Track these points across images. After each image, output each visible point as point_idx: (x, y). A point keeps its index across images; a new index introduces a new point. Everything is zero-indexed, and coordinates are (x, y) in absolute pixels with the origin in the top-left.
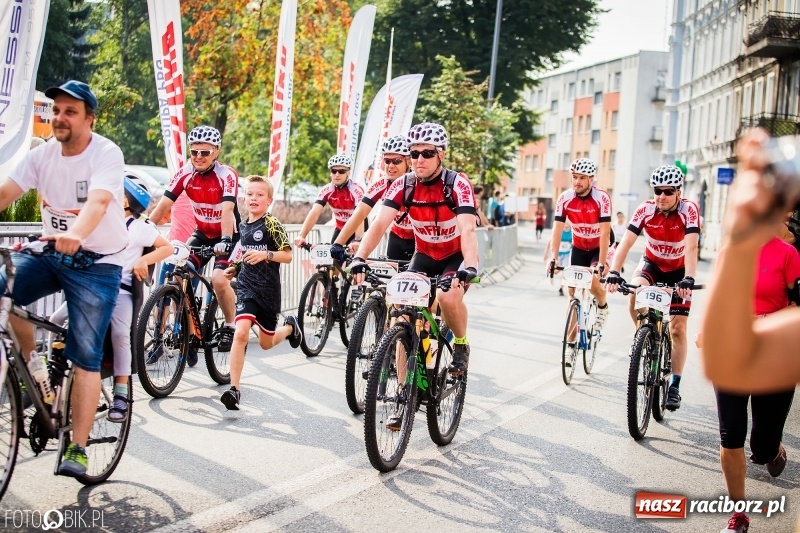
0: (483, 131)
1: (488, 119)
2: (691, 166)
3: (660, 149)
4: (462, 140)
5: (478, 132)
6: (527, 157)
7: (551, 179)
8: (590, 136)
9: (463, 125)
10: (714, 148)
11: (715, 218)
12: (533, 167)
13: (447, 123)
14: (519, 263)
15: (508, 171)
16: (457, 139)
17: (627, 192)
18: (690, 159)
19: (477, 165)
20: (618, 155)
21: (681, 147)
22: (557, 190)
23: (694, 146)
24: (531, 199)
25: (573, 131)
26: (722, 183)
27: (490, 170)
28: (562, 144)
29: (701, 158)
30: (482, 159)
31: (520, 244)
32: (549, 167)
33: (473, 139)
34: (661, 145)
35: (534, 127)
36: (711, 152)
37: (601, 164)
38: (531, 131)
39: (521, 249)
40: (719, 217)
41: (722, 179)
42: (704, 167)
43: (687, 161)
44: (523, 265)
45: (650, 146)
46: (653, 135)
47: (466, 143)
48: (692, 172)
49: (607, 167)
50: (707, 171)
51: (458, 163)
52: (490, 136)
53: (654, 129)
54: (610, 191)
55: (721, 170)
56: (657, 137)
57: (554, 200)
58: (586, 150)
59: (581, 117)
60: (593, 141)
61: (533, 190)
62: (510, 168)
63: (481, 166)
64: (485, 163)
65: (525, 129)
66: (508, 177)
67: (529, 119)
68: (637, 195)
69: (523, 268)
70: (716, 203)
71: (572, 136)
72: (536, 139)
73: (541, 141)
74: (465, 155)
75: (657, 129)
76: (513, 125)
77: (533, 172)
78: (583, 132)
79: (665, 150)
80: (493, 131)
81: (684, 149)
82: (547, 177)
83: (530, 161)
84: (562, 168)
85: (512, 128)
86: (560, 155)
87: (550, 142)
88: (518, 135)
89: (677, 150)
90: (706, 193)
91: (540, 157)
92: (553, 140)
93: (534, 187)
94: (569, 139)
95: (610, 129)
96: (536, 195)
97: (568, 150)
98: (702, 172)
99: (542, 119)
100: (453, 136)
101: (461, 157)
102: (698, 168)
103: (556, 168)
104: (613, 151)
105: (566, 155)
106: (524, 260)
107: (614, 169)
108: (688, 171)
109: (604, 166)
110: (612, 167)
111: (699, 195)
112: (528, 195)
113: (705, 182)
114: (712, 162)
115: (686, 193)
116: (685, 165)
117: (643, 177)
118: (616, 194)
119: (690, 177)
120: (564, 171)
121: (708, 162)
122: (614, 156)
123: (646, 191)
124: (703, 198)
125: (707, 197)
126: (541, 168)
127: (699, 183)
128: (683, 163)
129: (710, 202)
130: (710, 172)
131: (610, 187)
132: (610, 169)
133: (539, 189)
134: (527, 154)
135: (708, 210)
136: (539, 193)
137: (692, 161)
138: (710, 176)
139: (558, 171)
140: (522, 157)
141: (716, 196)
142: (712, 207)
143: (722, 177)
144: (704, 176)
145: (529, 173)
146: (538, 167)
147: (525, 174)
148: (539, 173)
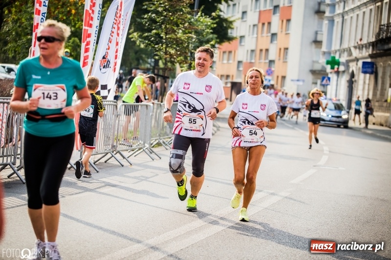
0: (190, 33)
1: (194, 24)
2: (343, 59)
3: (321, 48)
4: (174, 39)
5: (187, 34)
6: (224, 52)
7: (241, 69)
8: (269, 38)
9: (175, 28)
10: (360, 47)
12: (228, 60)
13: (163, 26)
16: (170, 38)
17: (297, 78)
18: (342, 55)
19: (186, 58)
20: (290, 51)
21: (336, 46)
23: (345, 45)
24: (226, 83)
25: (257, 34)
26: (365, 72)
28: (250, 43)
29: (350, 54)
30: (189, 54)
32: (240, 60)
33: (182, 38)
34: (322, 44)
35: (229, 31)
36: (358, 50)
37: (278, 58)
38: (226, 33)
40: (363, 97)
41: (365, 70)
42: (352, 61)
43: (340, 57)
44: (218, 130)
45: (314, 46)
46: (316, 37)
47: (177, 41)
48: (343, 64)
49: (282, 60)
50: (354, 63)
51: (171, 56)
52: (195, 37)
53: (316, 33)
54: (284, 78)
55: (364, 63)
56: (319, 39)
57: (243, 84)
58: (267, 48)
59: (263, 24)
60: (272, 42)
61: (228, 76)
63: (189, 58)
65: (222, 31)
67: (225, 25)
68: (303, 81)
69: (218, 133)
70: (360, 87)
71: (257, 37)
72: (230, 39)
73: (234, 41)
74: (176, 50)
75: (319, 32)
76: (212, 29)
77: (228, 63)
78: (265, 34)
79: (324, 48)
80: (197, 33)
81: (338, 47)
82: (238, 67)
83: (226, 56)
84: (249, 61)
85: (211, 31)
86: (248, 51)
87: (241, 42)
88: (215, 36)
89: (333, 49)
90: (353, 80)
91: (233, 52)
92: (243, 40)
93: (228, 74)
94: (254, 40)
95: (284, 32)
96: (230, 80)
97: (253, 48)
98: (351, 64)
99: (235, 25)
100: (167, 36)
101: (173, 52)
102: (348, 62)
103: (244, 61)
104: (286, 49)
105: (252, 51)
106: (219, 127)
107: (286, 62)
108: (341, 64)
109: (279, 59)
110: (285, 60)
111: (348, 81)
112: (224, 80)
113: (353, 72)
114: (358, 57)
115: (339, 79)
116: (338, 60)
117: (308, 68)
118: (288, 80)
119: (342, 68)
120: (251, 63)
121: (356, 57)
122: (287, 52)
123: (310, 78)
124: (351, 84)
125: (354, 83)
126: (234, 60)
127: (348, 72)
128: (337, 58)
129: (356, 86)
130: (357, 64)
131: (284, 75)
132: (284, 62)
133: (233, 76)
134: (224, 50)
135: (355, 92)
136: (232, 79)
137: (343, 57)
138: (356, 68)
139: (246, 63)
140: (220, 53)
141: (361, 82)
142: (357, 90)
143: (365, 68)
144: (352, 67)
145: (225, 64)
146: (232, 60)
147: (222, 65)
148: (232, 64)
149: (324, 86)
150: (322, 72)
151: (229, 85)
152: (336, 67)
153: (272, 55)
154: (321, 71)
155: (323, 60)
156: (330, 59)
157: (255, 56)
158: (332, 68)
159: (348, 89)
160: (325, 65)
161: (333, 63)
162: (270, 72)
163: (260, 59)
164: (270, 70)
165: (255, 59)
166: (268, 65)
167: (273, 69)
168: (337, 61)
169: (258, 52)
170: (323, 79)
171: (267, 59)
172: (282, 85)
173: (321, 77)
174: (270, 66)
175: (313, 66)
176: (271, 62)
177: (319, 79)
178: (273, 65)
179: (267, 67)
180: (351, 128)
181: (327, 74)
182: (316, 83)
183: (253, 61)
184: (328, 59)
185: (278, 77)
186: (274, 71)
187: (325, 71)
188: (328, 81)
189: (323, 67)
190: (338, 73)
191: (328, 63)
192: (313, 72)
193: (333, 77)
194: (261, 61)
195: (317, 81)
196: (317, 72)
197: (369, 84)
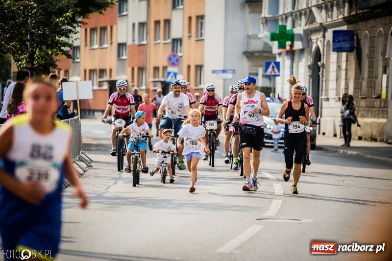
2: (299, 30)
3: (260, 11)
6: (93, 30)
7: (124, 57)
8: (170, 0)
10: (328, 6)
11: (332, 94)
12: (101, 42)
14: (84, 165)
15: (67, 49)
17: (222, 68)
18: (297, 22)
20: (207, 21)
21: (285, 7)
22: (133, 69)
23: (302, 4)
24: (100, 84)
26: (338, 50)
27: (40, 49)
29: (311, 19)
31: (84, 141)
32: (121, 41)
36: (324, 11)
37: (187, 34)
39: (88, 147)
40: (338, 94)
41: (338, 45)
42: (315, 31)
43: (294, 26)
48: (301, 38)
49: (194, 38)
50: (319, 36)
54: (200, 68)
55: (336, 33)
58: (167, 17)
60: (174, 7)
61: (102, 72)
62: (65, 44)
64: (32, 40)
66: (64, 56)
68: (234, 71)
70: (333, 76)
73: (109, 9)
77: (101, 48)
79: (265, 12)
81: (289, 9)
82: (119, 55)
83: (96, 37)
84: (137, 43)
86: (134, 25)
87: (120, 10)
89: (281, 11)
90: (320, 64)
91: (109, 28)
92: (124, 7)
93: (102, 67)
96: (106, 78)
97: (143, 19)
98: (314, 37)
102: (308, 33)
103: (130, 43)
104: (200, 17)
105: (142, 25)
107: (202, 40)
108: (296, 37)
109: (190, 36)
110: (200, 38)
111: (309, 67)
112: (96, 79)
113: (318, 49)
114: (325, 24)
115: (294, 65)
116: (292, 30)
117: (240, 48)
119: (298, 45)
120: (140, 45)
121: (321, 24)
122: (202, 24)
123: (245, 66)
124: (316, 71)
125: (321, 69)
126: (111, 43)
127: (310, 51)
128: (289, 27)
129: (324, 74)
130: (324, 37)
131: (199, 63)
132: (198, 41)
133: (111, 70)
134: (93, 26)
135: (323, 85)
136: (111, 76)
137: (300, 26)
138: (323, 42)
139: (133, 45)
140: (86, 30)
141: (333, 67)
142: (327, 81)
143: (339, 42)
144: (317, 42)
145: (95, 51)
146: (107, 43)
147: (92, 51)
148: (108, 50)
149: (269, 77)
150: (266, 55)
151: (106, 86)
152: (288, 43)
153: (177, 30)
154: (264, 52)
155: (264, 34)
156: (277, 31)
158: (282, 46)
159: (311, 80)
160: (268, 41)
161: (283, 37)
162: (174, 60)
163: (156, 37)
164: (174, 56)
165: (147, 40)
166: (170, 46)
167: (180, 54)
168: (290, 32)
169: (152, 25)
170: (267, 65)
171: (169, 36)
172: (198, 80)
173: (264, 63)
174: (174, 49)
175: (248, 45)
176: (177, 42)
177: (260, 66)
178: (179, 48)
179: (169, 52)
180: (320, 148)
181: (275, 58)
182: (256, 74)
183: (145, 42)
184: (273, 32)
185: (189, 67)
186: (181, 57)
187: (271, 52)
188: (276, 70)
189: (266, 44)
190: (292, 53)
191: (273, 38)
193: (285, 62)
194: (158, 41)
195: (257, 70)
196: (257, 54)
197: (346, 70)
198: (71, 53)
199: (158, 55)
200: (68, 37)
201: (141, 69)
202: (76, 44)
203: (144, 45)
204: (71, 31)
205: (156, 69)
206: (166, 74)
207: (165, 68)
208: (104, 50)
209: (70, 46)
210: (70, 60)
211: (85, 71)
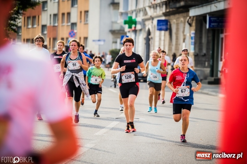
2: (139, 19)
3: (119, 9)
6: (28, 18)
7: (45, 32)
10: (154, 7)
12: (33, 25)
17: (97, 38)
18: (138, 14)
20: (90, 14)
21: (132, 7)
22: (50, 39)
23: (141, 6)
26: (160, 30)
28: (52, 8)
29: (146, 13)
32: (44, 24)
34: (119, 6)
36: (152, 9)
37: (79, 21)
41: (160, 27)
43: (136, 16)
45: (111, 7)
48: (140, 23)
49: (83, 23)
50: (150, 22)
54: (86, 38)
55: (159, 21)
56: (116, 1)
58: (68, 11)
60: (72, 6)
68: (104, 41)
70: (156, 43)
71: (59, 2)
73: (37, 6)
79: (121, 9)
81: (134, 8)
82: (43, 31)
83: (30, 22)
84: (52, 24)
86: (51, 15)
87: (43, 7)
89: (130, 9)
90: (150, 37)
91: (37, 17)
92: (46, 5)
94: (56, 5)
97: (55, 12)
98: (147, 23)
102: (144, 21)
103: (48, 25)
104: (87, 12)
105: (55, 15)
107: (88, 24)
108: (137, 23)
109: (81, 22)
110: (86, 22)
111: (145, 39)
113: (149, 30)
114: (153, 16)
115: (137, 37)
116: (135, 19)
117: (108, 29)
118: (90, 41)
119: (139, 27)
120: (54, 26)
121: (151, 16)
122: (87, 15)
123: (110, 37)
124: (148, 41)
125: (151, 40)
126: (38, 25)
127: (145, 30)
128: (134, 18)
129: (153, 43)
130: (152, 23)
131: (86, 36)
132: (85, 24)
134: (28, 15)
135: (151, 48)
137: (140, 16)
138: (152, 26)
139: (50, 26)
140: (25, 18)
141: (157, 39)
142: (154, 46)
143: (160, 25)
144: (148, 26)
145: (30, 29)
146: (36, 24)
147: (28, 29)
148: (37, 28)
150: (121, 32)
152: (133, 26)
153: (74, 18)
154: (120, 30)
155: (121, 21)
156: (127, 19)
157: (58, 20)
158: (130, 27)
159: (146, 46)
160: (123, 25)
161: (131, 22)
162: (72, 34)
163: (63, 22)
164: (72, 32)
165: (58, 23)
166: (70, 27)
167: (75, 31)
168: (134, 21)
169: (60, 16)
171: (70, 22)
173: (120, 36)
174: (72, 28)
175: (112, 26)
176: (74, 25)
177: (118, 38)
178: (75, 28)
179: (69, 29)
181: (126, 33)
182: (116, 42)
183: (56, 25)
184: (125, 19)
185: (80, 38)
186: (76, 33)
187: (124, 30)
189: (122, 27)
190: (135, 31)
191: (126, 23)
192: (113, 32)
193: (131, 36)
194: (64, 24)
195: (117, 40)
196: (116, 32)
197: (164, 40)
198: (16, 30)
199: (64, 31)
200: (15, 21)
201: (55, 39)
202: (19, 25)
203: (56, 26)
204: (17, 18)
205: (63, 39)
206: (68, 42)
207: (67, 39)
208: (34, 29)
209: (16, 26)
210: (16, 34)
211: (24, 40)
